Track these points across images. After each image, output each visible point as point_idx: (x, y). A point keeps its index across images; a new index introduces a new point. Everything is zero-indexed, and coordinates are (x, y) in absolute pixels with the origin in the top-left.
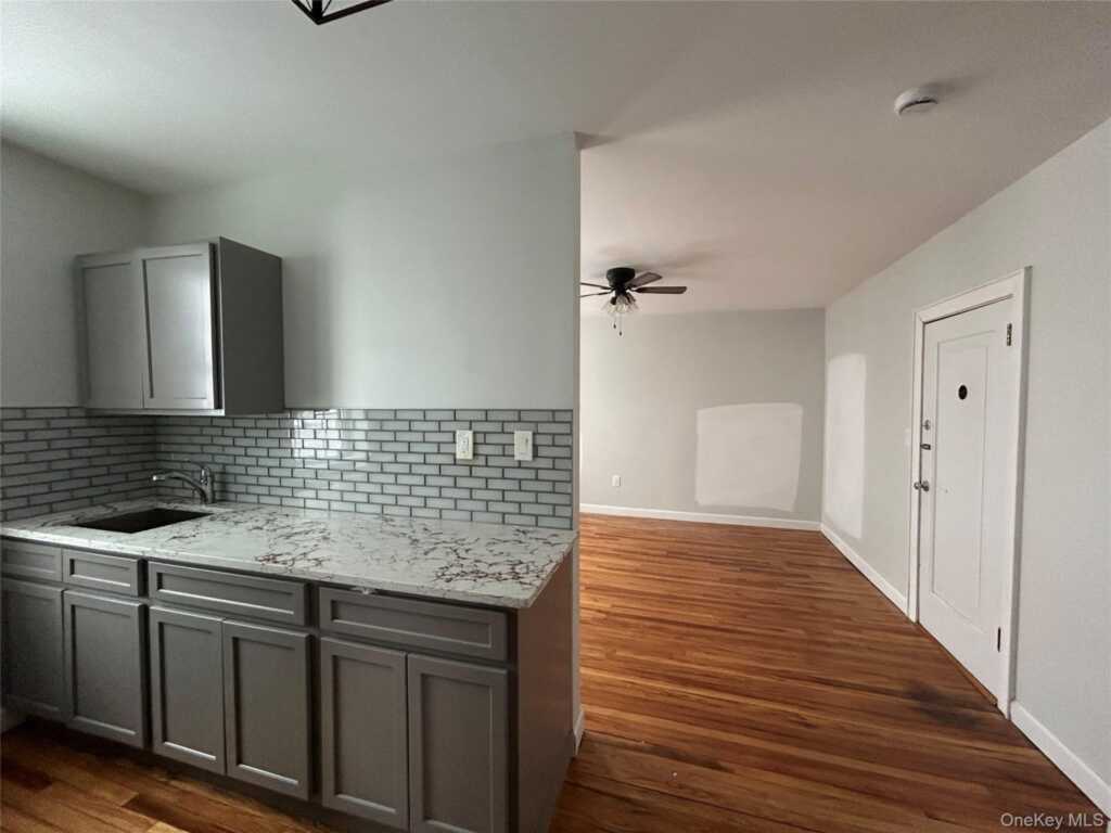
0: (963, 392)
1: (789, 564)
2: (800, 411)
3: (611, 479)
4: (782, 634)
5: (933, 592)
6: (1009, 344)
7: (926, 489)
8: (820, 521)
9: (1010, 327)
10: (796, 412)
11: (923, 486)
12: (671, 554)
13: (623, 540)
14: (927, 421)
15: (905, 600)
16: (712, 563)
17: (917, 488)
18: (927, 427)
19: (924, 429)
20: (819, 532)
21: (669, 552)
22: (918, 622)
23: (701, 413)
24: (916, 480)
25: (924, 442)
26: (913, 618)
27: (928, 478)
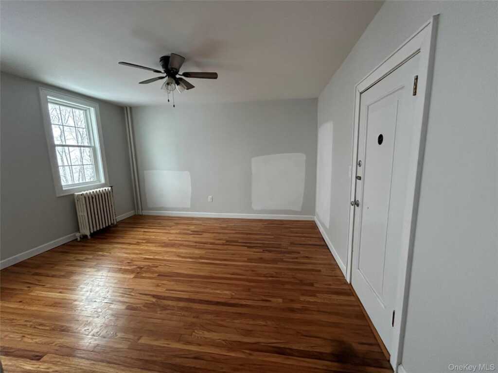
0: (380, 139)
1: (292, 244)
2: (305, 158)
3: (207, 198)
4: (267, 304)
5: (359, 269)
6: (415, 94)
7: (358, 206)
8: (315, 215)
9: (417, 78)
10: (302, 157)
11: (356, 204)
12: (229, 242)
13: (205, 235)
14: (360, 161)
15: (345, 268)
16: (249, 247)
17: (352, 205)
18: (360, 165)
19: (358, 166)
20: (314, 221)
21: (227, 241)
22: (351, 284)
23: (253, 160)
24: (353, 200)
25: (358, 175)
26: (348, 281)
27: (359, 198)
